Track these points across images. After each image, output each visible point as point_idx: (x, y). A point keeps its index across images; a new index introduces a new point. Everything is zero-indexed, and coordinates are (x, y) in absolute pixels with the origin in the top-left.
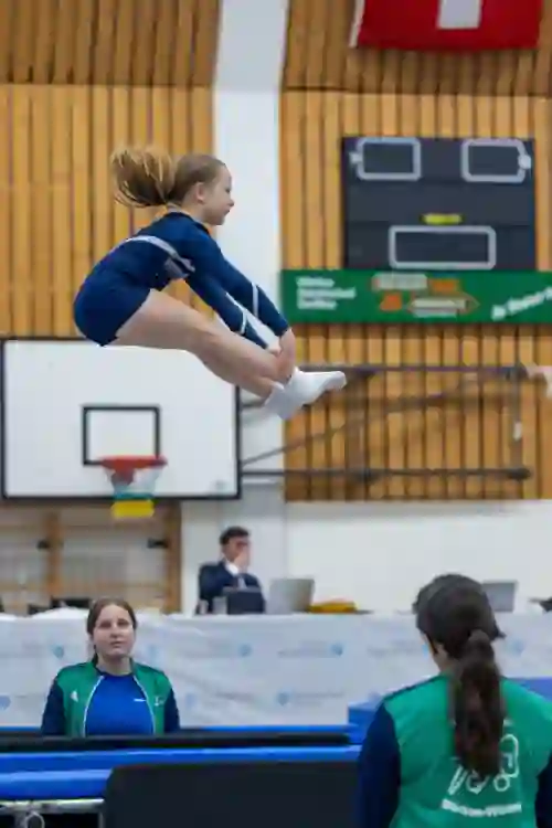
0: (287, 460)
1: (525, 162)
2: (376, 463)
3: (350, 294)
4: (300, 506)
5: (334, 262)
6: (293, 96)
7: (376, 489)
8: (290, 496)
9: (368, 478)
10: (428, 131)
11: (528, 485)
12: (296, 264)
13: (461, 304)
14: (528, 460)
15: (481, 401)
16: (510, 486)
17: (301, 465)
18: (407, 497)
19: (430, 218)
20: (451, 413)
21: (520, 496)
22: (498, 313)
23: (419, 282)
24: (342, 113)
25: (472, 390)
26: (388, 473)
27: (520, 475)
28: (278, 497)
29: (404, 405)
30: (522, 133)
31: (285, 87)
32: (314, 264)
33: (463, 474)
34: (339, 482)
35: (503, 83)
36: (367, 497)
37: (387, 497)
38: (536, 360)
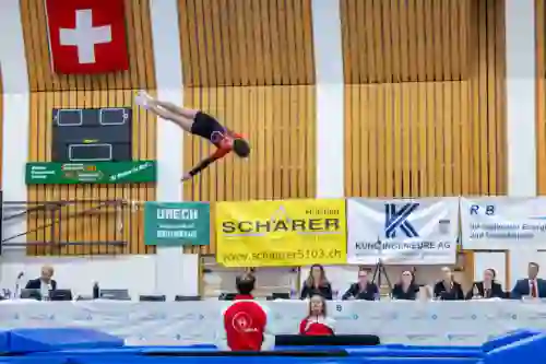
0: (28, 239)
1: (126, 116)
2: (64, 240)
3: (53, 172)
4: (32, 257)
5: (49, 160)
6: (35, 95)
7: (63, 250)
8: (29, 253)
9: (60, 246)
10: (88, 106)
11: (126, 249)
12: (35, 160)
13: (96, 175)
14: (126, 239)
15: (107, 214)
16: (118, 249)
17: (33, 240)
18: (75, 254)
19: (87, 141)
20: (94, 220)
21: (122, 252)
22: (113, 178)
23: (80, 166)
24: (54, 100)
25: (104, 210)
26: (68, 244)
27: (122, 245)
28: (25, 253)
29: (76, 216)
30: (128, 105)
31: (31, 92)
32: (42, 160)
33: (99, 243)
34: (48, 248)
35: (120, 85)
36: (60, 254)
37: (68, 254)
38: (131, 198)
